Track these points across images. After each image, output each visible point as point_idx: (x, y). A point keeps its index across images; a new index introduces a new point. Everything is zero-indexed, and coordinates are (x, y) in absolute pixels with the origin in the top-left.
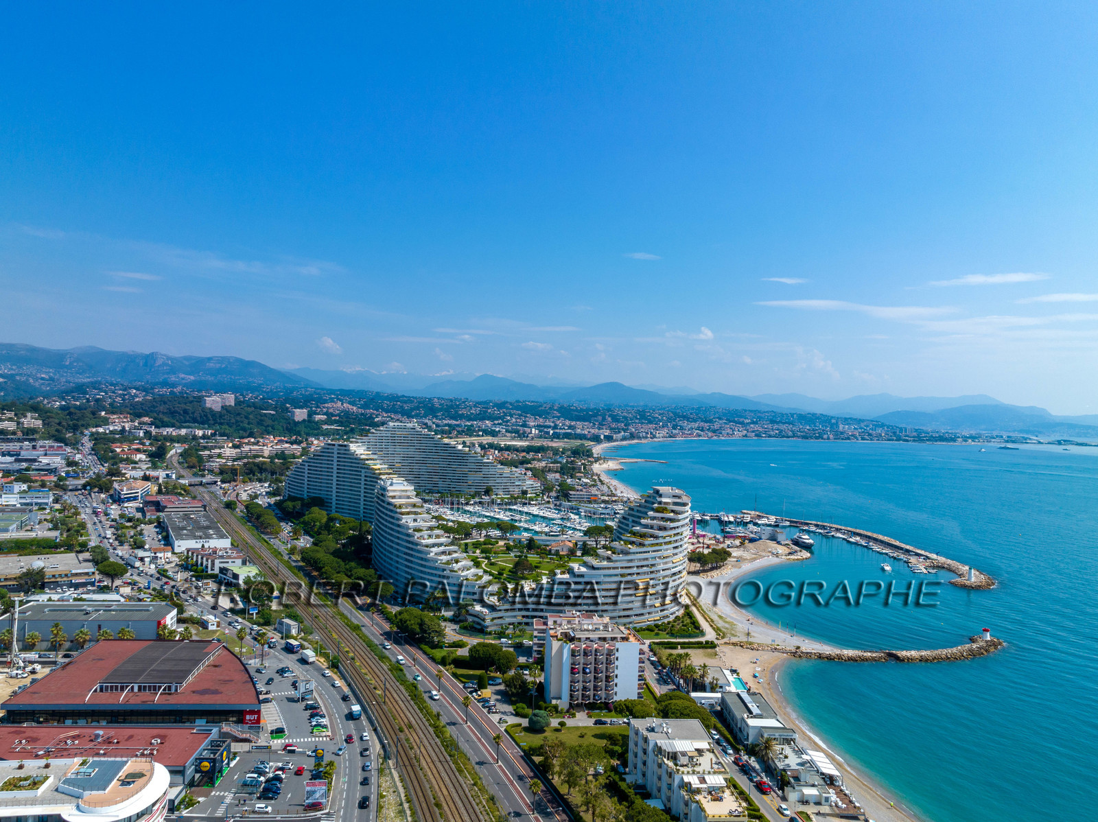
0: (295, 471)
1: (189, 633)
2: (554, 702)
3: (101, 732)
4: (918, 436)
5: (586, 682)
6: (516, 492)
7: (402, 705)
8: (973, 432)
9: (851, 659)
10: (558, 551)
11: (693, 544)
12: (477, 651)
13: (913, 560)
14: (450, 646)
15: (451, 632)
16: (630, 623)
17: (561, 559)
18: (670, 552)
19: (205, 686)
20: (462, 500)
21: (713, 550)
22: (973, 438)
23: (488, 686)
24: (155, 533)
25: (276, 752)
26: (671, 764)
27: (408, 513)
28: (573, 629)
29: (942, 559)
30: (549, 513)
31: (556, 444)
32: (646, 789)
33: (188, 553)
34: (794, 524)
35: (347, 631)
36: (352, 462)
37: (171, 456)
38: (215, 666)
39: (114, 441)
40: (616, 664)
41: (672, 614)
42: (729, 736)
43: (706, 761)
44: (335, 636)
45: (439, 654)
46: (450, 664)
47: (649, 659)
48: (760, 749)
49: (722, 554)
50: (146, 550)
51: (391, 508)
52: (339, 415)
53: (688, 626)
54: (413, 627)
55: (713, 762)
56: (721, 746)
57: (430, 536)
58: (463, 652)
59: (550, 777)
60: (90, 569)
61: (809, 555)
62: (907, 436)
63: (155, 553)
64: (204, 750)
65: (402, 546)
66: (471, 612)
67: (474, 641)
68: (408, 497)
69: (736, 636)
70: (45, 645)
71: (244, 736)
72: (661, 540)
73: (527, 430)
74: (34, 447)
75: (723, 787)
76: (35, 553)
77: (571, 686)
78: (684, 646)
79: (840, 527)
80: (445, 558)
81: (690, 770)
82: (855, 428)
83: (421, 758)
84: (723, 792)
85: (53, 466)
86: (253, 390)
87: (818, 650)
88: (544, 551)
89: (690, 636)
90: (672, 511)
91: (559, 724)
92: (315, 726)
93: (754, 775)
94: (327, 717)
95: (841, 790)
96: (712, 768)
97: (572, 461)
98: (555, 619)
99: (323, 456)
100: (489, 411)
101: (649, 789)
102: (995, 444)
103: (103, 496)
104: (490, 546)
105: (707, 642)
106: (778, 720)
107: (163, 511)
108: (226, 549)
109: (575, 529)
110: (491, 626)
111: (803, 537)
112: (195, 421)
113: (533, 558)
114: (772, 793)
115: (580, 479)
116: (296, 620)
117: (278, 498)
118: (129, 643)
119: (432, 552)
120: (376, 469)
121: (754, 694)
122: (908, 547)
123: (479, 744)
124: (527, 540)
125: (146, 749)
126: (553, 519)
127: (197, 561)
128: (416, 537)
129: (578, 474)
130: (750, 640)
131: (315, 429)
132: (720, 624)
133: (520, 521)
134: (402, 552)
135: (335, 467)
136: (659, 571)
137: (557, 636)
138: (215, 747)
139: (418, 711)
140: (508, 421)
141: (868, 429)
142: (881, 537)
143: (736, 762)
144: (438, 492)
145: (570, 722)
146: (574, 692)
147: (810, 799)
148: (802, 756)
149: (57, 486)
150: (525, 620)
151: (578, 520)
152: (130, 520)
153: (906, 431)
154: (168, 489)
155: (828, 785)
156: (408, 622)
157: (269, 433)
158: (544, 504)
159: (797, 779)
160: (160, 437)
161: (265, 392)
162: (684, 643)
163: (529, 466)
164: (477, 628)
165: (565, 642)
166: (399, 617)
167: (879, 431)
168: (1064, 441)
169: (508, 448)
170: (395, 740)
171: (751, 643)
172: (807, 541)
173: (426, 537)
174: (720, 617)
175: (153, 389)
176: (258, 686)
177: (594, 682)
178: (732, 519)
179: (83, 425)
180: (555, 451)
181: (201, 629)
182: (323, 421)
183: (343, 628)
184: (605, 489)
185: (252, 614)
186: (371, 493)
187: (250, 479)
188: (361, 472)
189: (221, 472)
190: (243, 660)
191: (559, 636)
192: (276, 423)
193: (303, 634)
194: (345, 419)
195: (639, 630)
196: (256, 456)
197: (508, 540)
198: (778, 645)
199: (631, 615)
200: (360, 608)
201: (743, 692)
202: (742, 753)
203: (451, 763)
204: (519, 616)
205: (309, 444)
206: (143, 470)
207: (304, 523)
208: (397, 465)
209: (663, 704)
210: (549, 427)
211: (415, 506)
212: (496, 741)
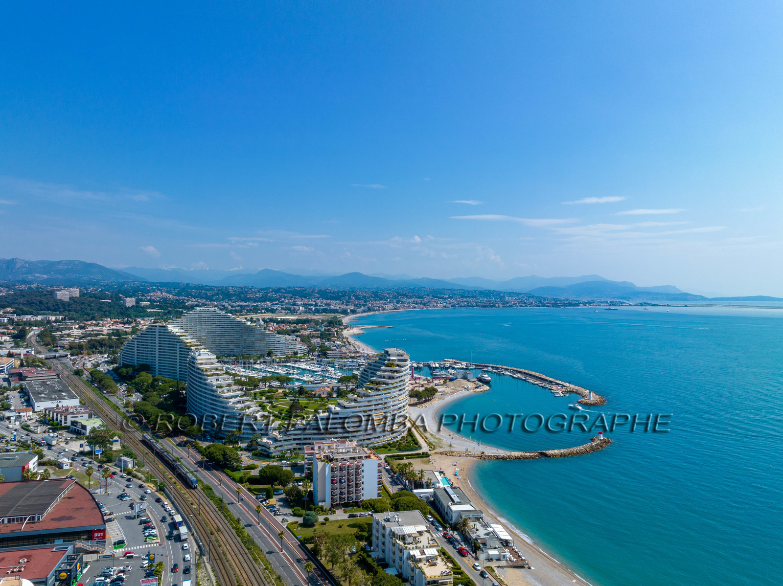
0: (127, 346)
1: (48, 473)
2: (320, 504)
4: (556, 303)
5: (342, 489)
6: (290, 353)
7: (212, 514)
8: (590, 299)
9: (517, 458)
10: (320, 395)
11: (412, 384)
12: (265, 472)
13: (554, 387)
14: (246, 469)
15: (246, 459)
16: (371, 443)
17: (322, 400)
18: (397, 394)
19: (61, 514)
20: (252, 361)
21: (426, 388)
23: (274, 496)
24: (19, 397)
25: (118, 558)
26: (401, 543)
27: (212, 375)
28: (332, 453)
29: (572, 386)
30: (313, 368)
31: (317, 317)
32: (385, 561)
33: (45, 412)
34: (478, 367)
36: (169, 338)
37: (31, 337)
38: (69, 498)
40: (362, 475)
42: (440, 519)
43: (424, 539)
44: (161, 466)
45: (238, 475)
46: (246, 482)
47: (384, 468)
48: (460, 526)
49: (432, 391)
50: (11, 411)
51: (200, 371)
52: (159, 301)
53: (409, 443)
54: (218, 457)
55: (430, 539)
56: (435, 525)
57: (228, 391)
58: (255, 473)
59: (319, 558)
61: (488, 388)
62: (548, 303)
63: (19, 413)
64: (62, 563)
65: (209, 399)
66: (260, 443)
67: (263, 464)
68: (212, 364)
69: (442, 447)
71: (93, 549)
72: (390, 386)
73: (297, 308)
75: (436, 556)
77: (332, 492)
78: (408, 457)
79: (507, 368)
80: (240, 406)
81: (414, 546)
82: (516, 299)
83: (227, 553)
84: (437, 559)
86: (93, 284)
87: (496, 453)
88: (310, 395)
89: (412, 450)
90: (398, 365)
91: (324, 519)
92: (148, 536)
93: (457, 544)
94: (156, 528)
95: (513, 549)
96: (429, 543)
97: (328, 329)
98: (319, 445)
99: (148, 334)
100: (269, 295)
101: (387, 561)
104: (272, 394)
105: (423, 453)
106: (471, 505)
107: (24, 380)
108: (75, 407)
109: (331, 378)
110: (275, 452)
111: (484, 376)
112: (48, 309)
113: (303, 401)
114: (469, 555)
115: (334, 342)
116: (131, 457)
117: (115, 365)
119: (230, 402)
120: (188, 343)
121: (455, 488)
122: (551, 379)
123: (268, 538)
124: (298, 388)
125: (16, 569)
126: (316, 372)
127: (53, 417)
128: (218, 392)
129: (332, 338)
130: (452, 449)
131: (141, 312)
132: (432, 440)
133: (293, 374)
134: (208, 403)
135: (157, 342)
136: (390, 407)
137: (321, 459)
138: (70, 560)
139: (224, 518)
140: (283, 302)
141: (524, 299)
142: (534, 373)
143: (445, 536)
144: (234, 356)
145: (332, 518)
146: (334, 496)
147: (493, 557)
148: (488, 529)
150: (298, 446)
151: (333, 372)
153: (548, 300)
154: (29, 362)
155: (504, 546)
156: (215, 454)
157: (106, 317)
158: (309, 360)
159: (484, 544)
160: (21, 323)
161: (103, 286)
162: (408, 455)
163: (298, 333)
164: (265, 454)
165: (327, 462)
167: (531, 300)
169: (283, 321)
170: (208, 542)
171: (452, 452)
172: (487, 378)
173: (226, 391)
175: (14, 285)
176: (102, 510)
177: (348, 488)
178: (437, 365)
180: (317, 322)
181: (57, 469)
182: (147, 306)
184: (352, 348)
185: (98, 455)
186: (184, 360)
187: (93, 352)
188: (176, 345)
189: (71, 348)
190: (91, 491)
191: (323, 458)
192: (112, 309)
193: (137, 467)
194: (164, 304)
195: (377, 449)
196: (97, 335)
197: (285, 389)
198: (470, 452)
199: (372, 438)
200: (179, 445)
201: (448, 487)
202: (448, 529)
203: (249, 555)
204: (294, 444)
205: (138, 324)
206: (7, 349)
207: (135, 383)
208: (203, 338)
209: (395, 500)
210: (312, 305)
211: (217, 369)
212: (280, 536)
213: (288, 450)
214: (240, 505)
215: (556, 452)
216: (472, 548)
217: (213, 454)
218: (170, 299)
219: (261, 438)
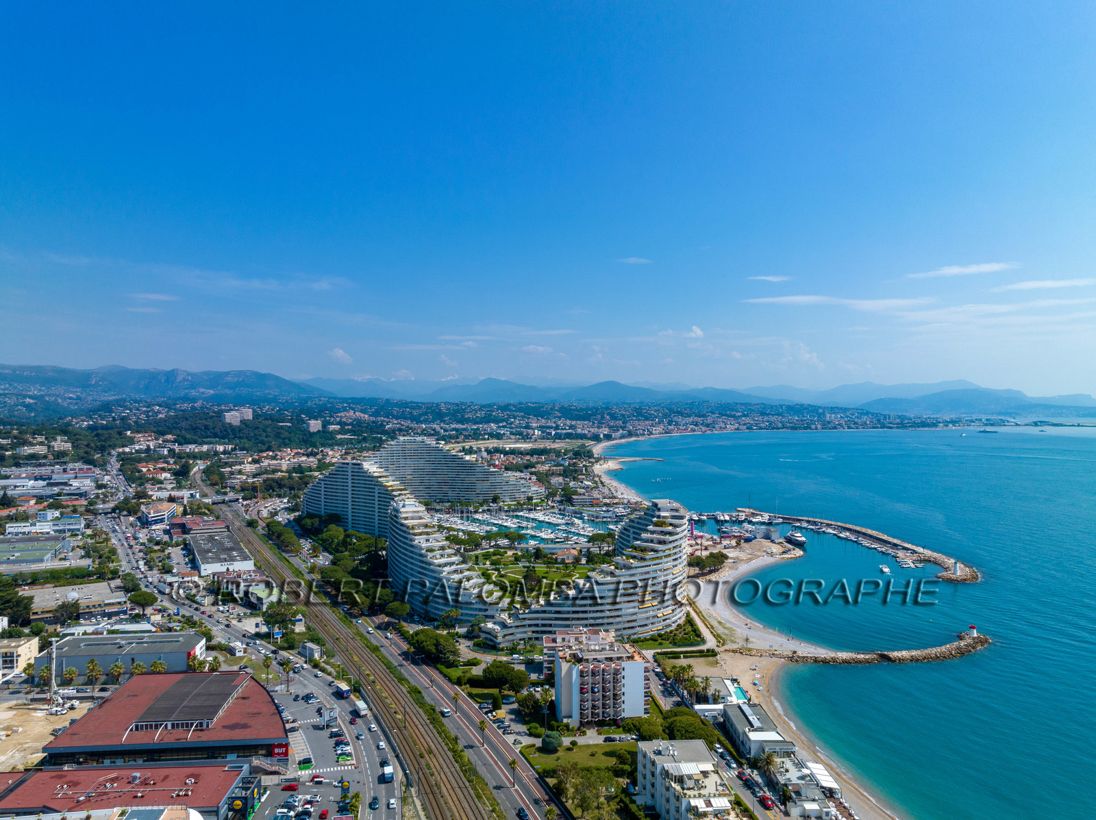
0: (312, 489)
1: (218, 663)
2: (565, 721)
3: (138, 775)
4: (902, 423)
5: (595, 701)
6: (522, 498)
7: (422, 730)
8: (954, 416)
9: (845, 662)
10: (563, 559)
11: (691, 546)
12: (491, 672)
13: (901, 554)
14: (465, 665)
15: (465, 650)
16: (635, 634)
17: (567, 567)
18: (670, 564)
19: (235, 720)
20: (471, 509)
21: (711, 554)
22: (953, 422)
23: (503, 706)
24: (182, 556)
25: (304, 783)
26: (677, 787)
28: (581, 650)
29: (928, 553)
30: (554, 519)
31: (558, 445)
32: (655, 810)
33: (214, 578)
34: (787, 521)
35: (367, 653)
36: (365, 480)
37: (195, 474)
38: (244, 698)
39: (140, 460)
40: (622, 682)
41: (674, 623)
42: (732, 750)
43: (711, 783)
44: (356, 659)
45: (455, 673)
46: (465, 684)
47: (653, 671)
48: (761, 762)
49: (720, 557)
50: (174, 575)
51: (404, 529)
52: (351, 424)
53: (688, 634)
54: (429, 648)
55: (718, 784)
56: (725, 759)
57: (442, 555)
58: (477, 671)
59: (564, 800)
60: (121, 597)
61: (802, 553)
62: (891, 423)
63: (183, 578)
64: (236, 788)
65: (416, 565)
66: (483, 629)
67: (488, 659)
68: (421, 518)
69: (735, 642)
70: (82, 679)
71: (274, 769)
72: (661, 554)
73: (530, 431)
74: (65, 470)
75: (728, 810)
76: (70, 584)
77: (581, 704)
78: (687, 655)
79: (830, 522)
80: (457, 576)
81: (696, 793)
82: (841, 417)
83: (442, 784)
84: (729, 814)
85: (84, 489)
86: (269, 401)
87: (814, 653)
88: (550, 560)
89: (692, 645)
90: (671, 525)
91: (571, 743)
92: (341, 754)
93: (757, 790)
94: (351, 744)
95: (841, 803)
96: (717, 790)
97: (574, 464)
98: (563, 636)
99: (338, 474)
100: (494, 414)
101: (658, 810)
102: (975, 428)
103: (131, 519)
104: (499, 557)
105: (708, 651)
106: (778, 733)
107: (188, 534)
108: (249, 571)
109: (579, 534)
110: (503, 642)
111: (796, 535)
112: (215, 436)
113: (540, 568)
114: (775, 808)
115: (582, 482)
116: (318, 644)
117: (297, 514)
118: (161, 677)
119: (444, 571)
120: (389, 486)
121: (755, 705)
122: (896, 541)
123: (496, 769)
124: (534, 549)
125: (182, 790)
126: (558, 525)
127: (223, 584)
128: (429, 557)
129: (580, 477)
130: (750, 646)
131: (330, 440)
132: (720, 630)
133: (527, 528)
134: (416, 571)
135: (350, 484)
137: (566, 658)
138: (246, 784)
139: (437, 735)
140: (512, 423)
141: (854, 417)
142: (869, 532)
143: (740, 776)
144: (449, 501)
145: (581, 740)
146: (584, 710)
147: (811, 814)
148: (803, 770)
149: (88, 511)
150: (535, 635)
151: (581, 525)
152: (158, 543)
153: (890, 419)
154: (194, 509)
155: (827, 797)
156: (425, 643)
157: (286, 446)
158: (548, 509)
159: (798, 793)
160: (184, 455)
161: (281, 403)
162: (687, 652)
163: (533, 470)
164: (490, 645)
165: (574, 663)
166: (416, 638)
167: (864, 418)
168: (1040, 422)
169: (513, 452)
170: (417, 767)
171: (750, 650)
172: (799, 539)
173: (438, 556)
174: (720, 623)
175: (175, 404)
176: (283, 715)
177: (603, 700)
178: (727, 518)
179: (110, 446)
180: (558, 453)
181: (229, 656)
182: (336, 431)
183: (363, 649)
184: (606, 491)
185: (277, 638)
186: (385, 513)
187: (270, 495)
188: (374, 489)
189: (243, 490)
190: (269, 688)
191: (568, 657)
192: (292, 434)
193: (325, 658)
194: (357, 428)
195: (643, 641)
196: (274, 471)
197: (516, 550)
198: (776, 651)
199: (636, 627)
200: (379, 627)
201: (745, 703)
202: (745, 767)
203: (470, 789)
204: (529, 632)
205: (325, 455)
206: (168, 491)
207: (322, 540)
208: (408, 477)
209: (669, 720)
210: (551, 427)
211: (426, 526)
212: (512, 765)
213: (520, 640)
214: (458, 716)
215: (904, 654)
216: (780, 797)
217: (422, 643)
218: (366, 420)
219: (485, 622)
